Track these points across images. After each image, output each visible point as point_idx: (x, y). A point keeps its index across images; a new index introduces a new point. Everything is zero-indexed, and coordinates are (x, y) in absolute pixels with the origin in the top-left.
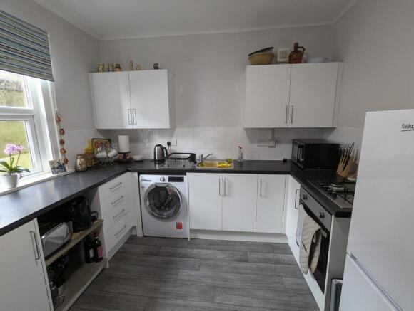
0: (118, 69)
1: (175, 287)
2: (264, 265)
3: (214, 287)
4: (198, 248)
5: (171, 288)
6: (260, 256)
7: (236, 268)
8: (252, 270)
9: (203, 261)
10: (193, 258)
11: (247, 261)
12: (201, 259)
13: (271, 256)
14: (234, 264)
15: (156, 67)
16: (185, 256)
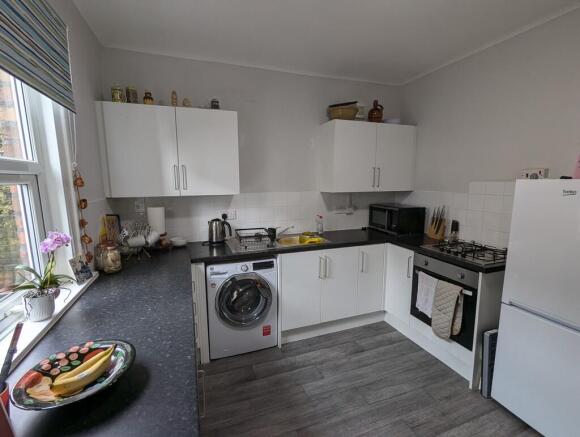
0: (148, 101)
1: (315, 406)
2: (382, 349)
3: (356, 389)
4: (299, 354)
5: (312, 410)
6: (370, 341)
7: (359, 361)
8: (375, 357)
9: (319, 366)
10: (304, 366)
11: (363, 351)
12: (315, 364)
13: (379, 338)
14: (355, 358)
15: (215, 105)
16: (293, 367)
